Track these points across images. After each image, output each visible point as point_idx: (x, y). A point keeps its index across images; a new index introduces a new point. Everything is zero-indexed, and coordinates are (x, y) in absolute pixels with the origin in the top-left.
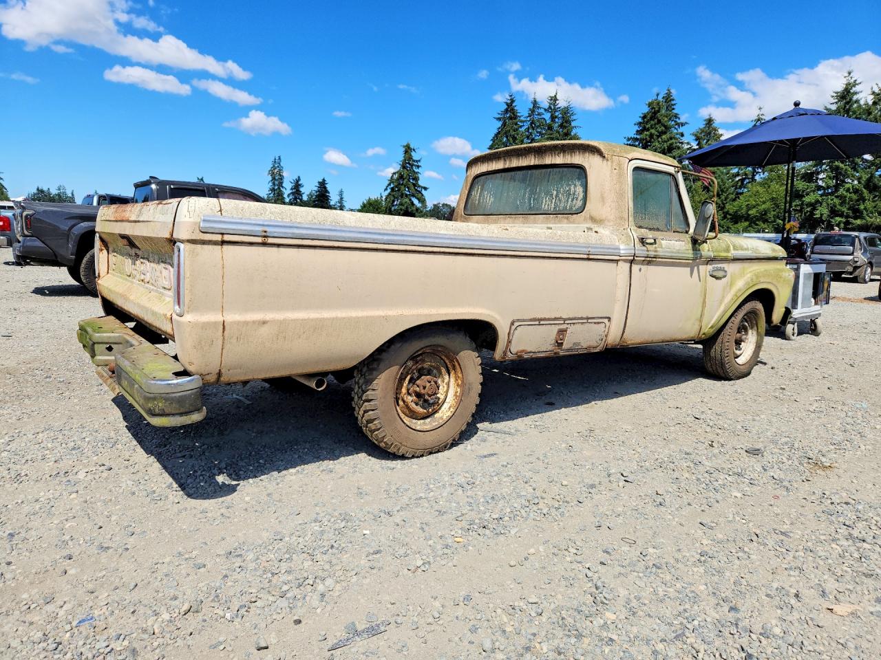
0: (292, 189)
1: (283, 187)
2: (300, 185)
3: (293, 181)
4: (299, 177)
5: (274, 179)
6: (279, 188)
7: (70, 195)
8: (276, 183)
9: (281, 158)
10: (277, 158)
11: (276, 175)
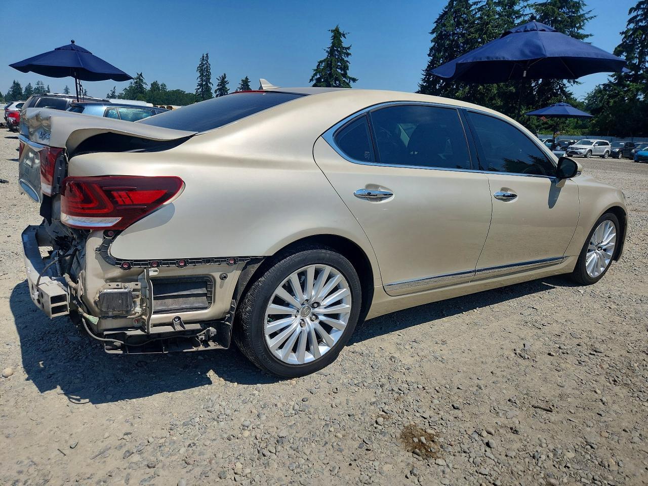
0: (218, 85)
1: (210, 83)
2: (226, 82)
3: (219, 78)
4: (225, 75)
5: (202, 75)
6: (206, 84)
7: (47, 89)
8: (204, 78)
9: (209, 56)
10: (205, 56)
11: (204, 71)
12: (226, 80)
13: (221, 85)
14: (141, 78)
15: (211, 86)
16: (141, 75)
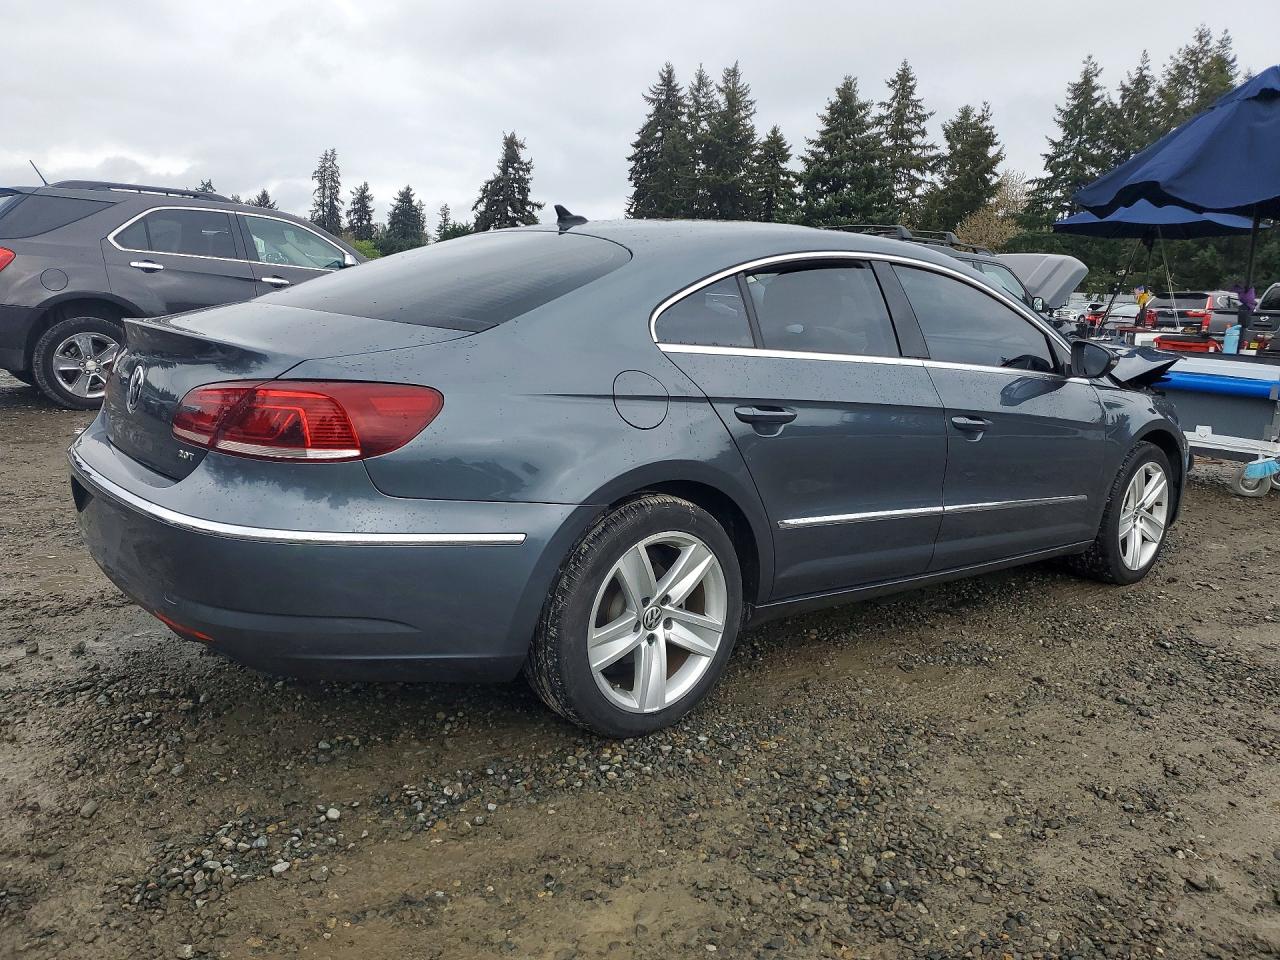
0: (354, 204)
2: (367, 197)
3: (355, 191)
4: (366, 184)
5: (323, 187)
6: (332, 202)
9: (337, 152)
10: (329, 153)
12: (367, 194)
13: (358, 203)
15: (340, 205)
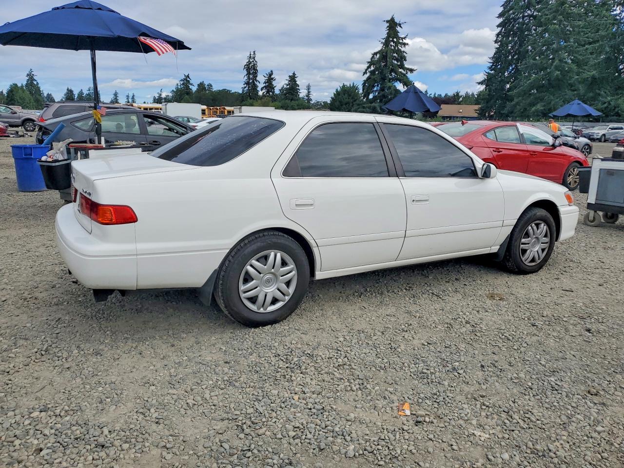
0: (265, 83)
1: (256, 80)
2: (272, 79)
3: (266, 76)
5: (249, 73)
6: (253, 82)
8: (251, 76)
9: (256, 53)
10: (252, 53)
11: (251, 69)
12: (272, 77)
13: (267, 82)
14: (188, 79)
15: (258, 84)
16: (188, 76)
